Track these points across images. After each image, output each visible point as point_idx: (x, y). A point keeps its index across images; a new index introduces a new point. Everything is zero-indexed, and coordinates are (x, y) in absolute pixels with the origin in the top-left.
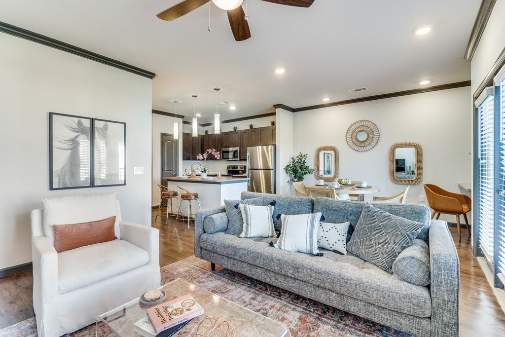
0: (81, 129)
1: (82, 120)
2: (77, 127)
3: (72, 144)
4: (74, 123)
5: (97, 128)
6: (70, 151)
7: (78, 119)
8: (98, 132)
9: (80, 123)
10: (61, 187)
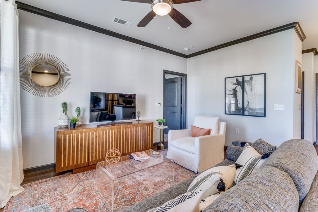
0: (238, 83)
1: (238, 78)
2: (236, 82)
3: (234, 92)
4: (234, 80)
5: (246, 80)
6: (233, 95)
7: (237, 78)
8: (247, 83)
9: (237, 80)
10: (229, 113)
